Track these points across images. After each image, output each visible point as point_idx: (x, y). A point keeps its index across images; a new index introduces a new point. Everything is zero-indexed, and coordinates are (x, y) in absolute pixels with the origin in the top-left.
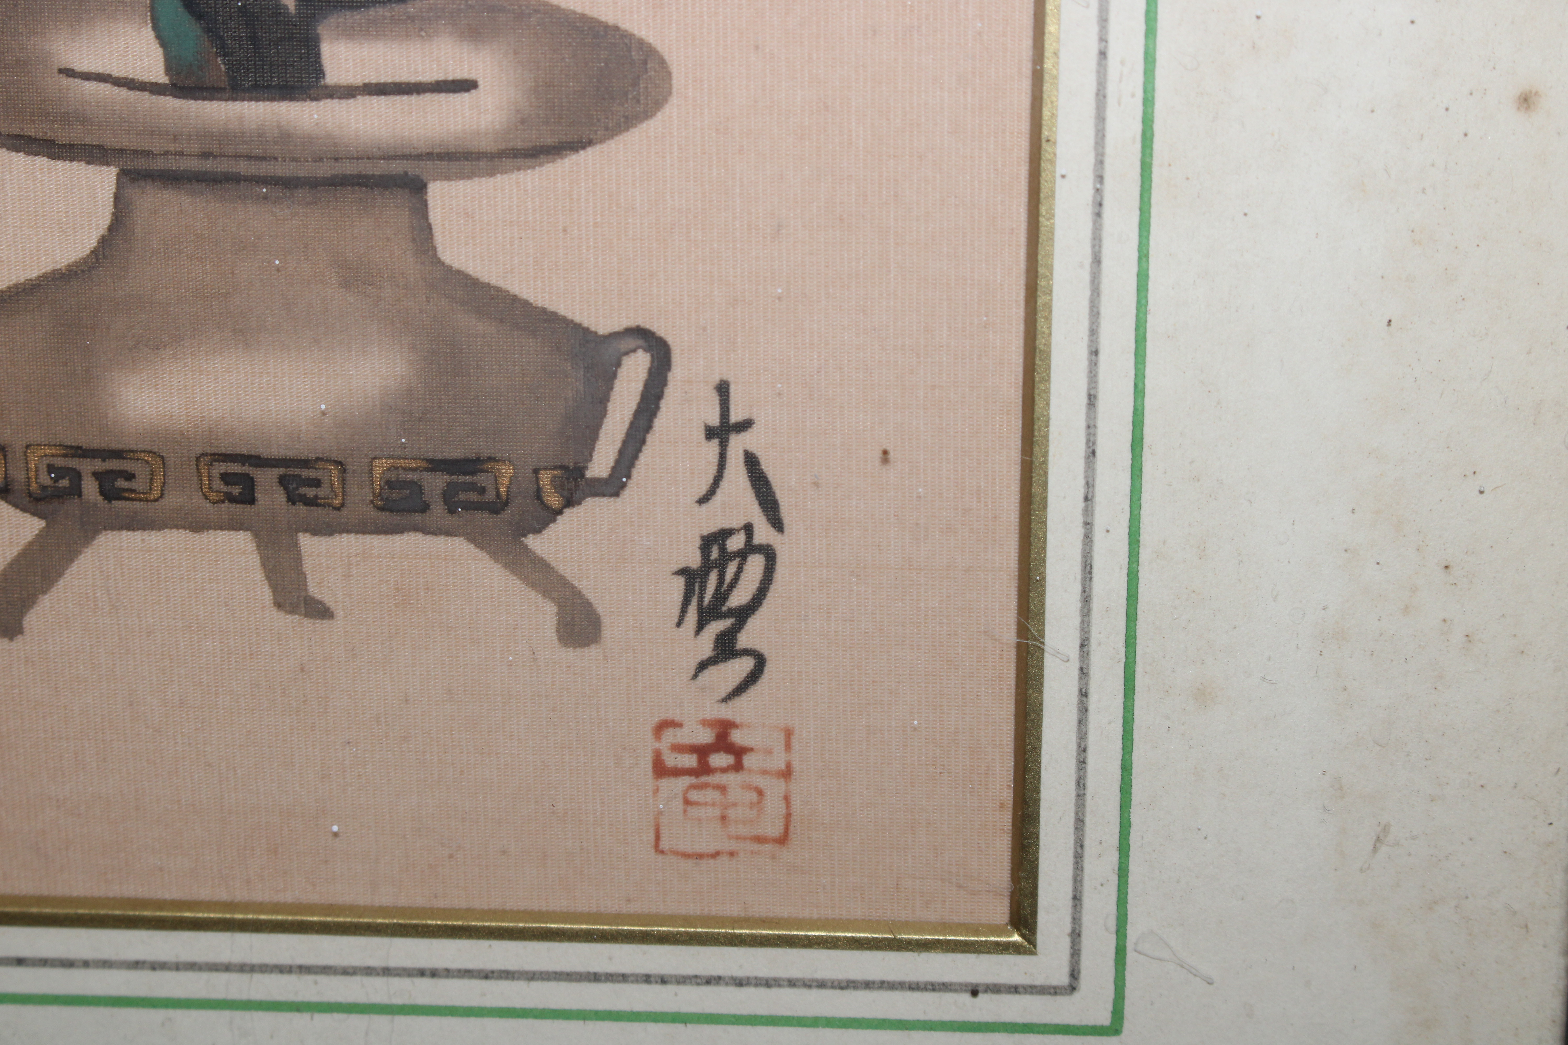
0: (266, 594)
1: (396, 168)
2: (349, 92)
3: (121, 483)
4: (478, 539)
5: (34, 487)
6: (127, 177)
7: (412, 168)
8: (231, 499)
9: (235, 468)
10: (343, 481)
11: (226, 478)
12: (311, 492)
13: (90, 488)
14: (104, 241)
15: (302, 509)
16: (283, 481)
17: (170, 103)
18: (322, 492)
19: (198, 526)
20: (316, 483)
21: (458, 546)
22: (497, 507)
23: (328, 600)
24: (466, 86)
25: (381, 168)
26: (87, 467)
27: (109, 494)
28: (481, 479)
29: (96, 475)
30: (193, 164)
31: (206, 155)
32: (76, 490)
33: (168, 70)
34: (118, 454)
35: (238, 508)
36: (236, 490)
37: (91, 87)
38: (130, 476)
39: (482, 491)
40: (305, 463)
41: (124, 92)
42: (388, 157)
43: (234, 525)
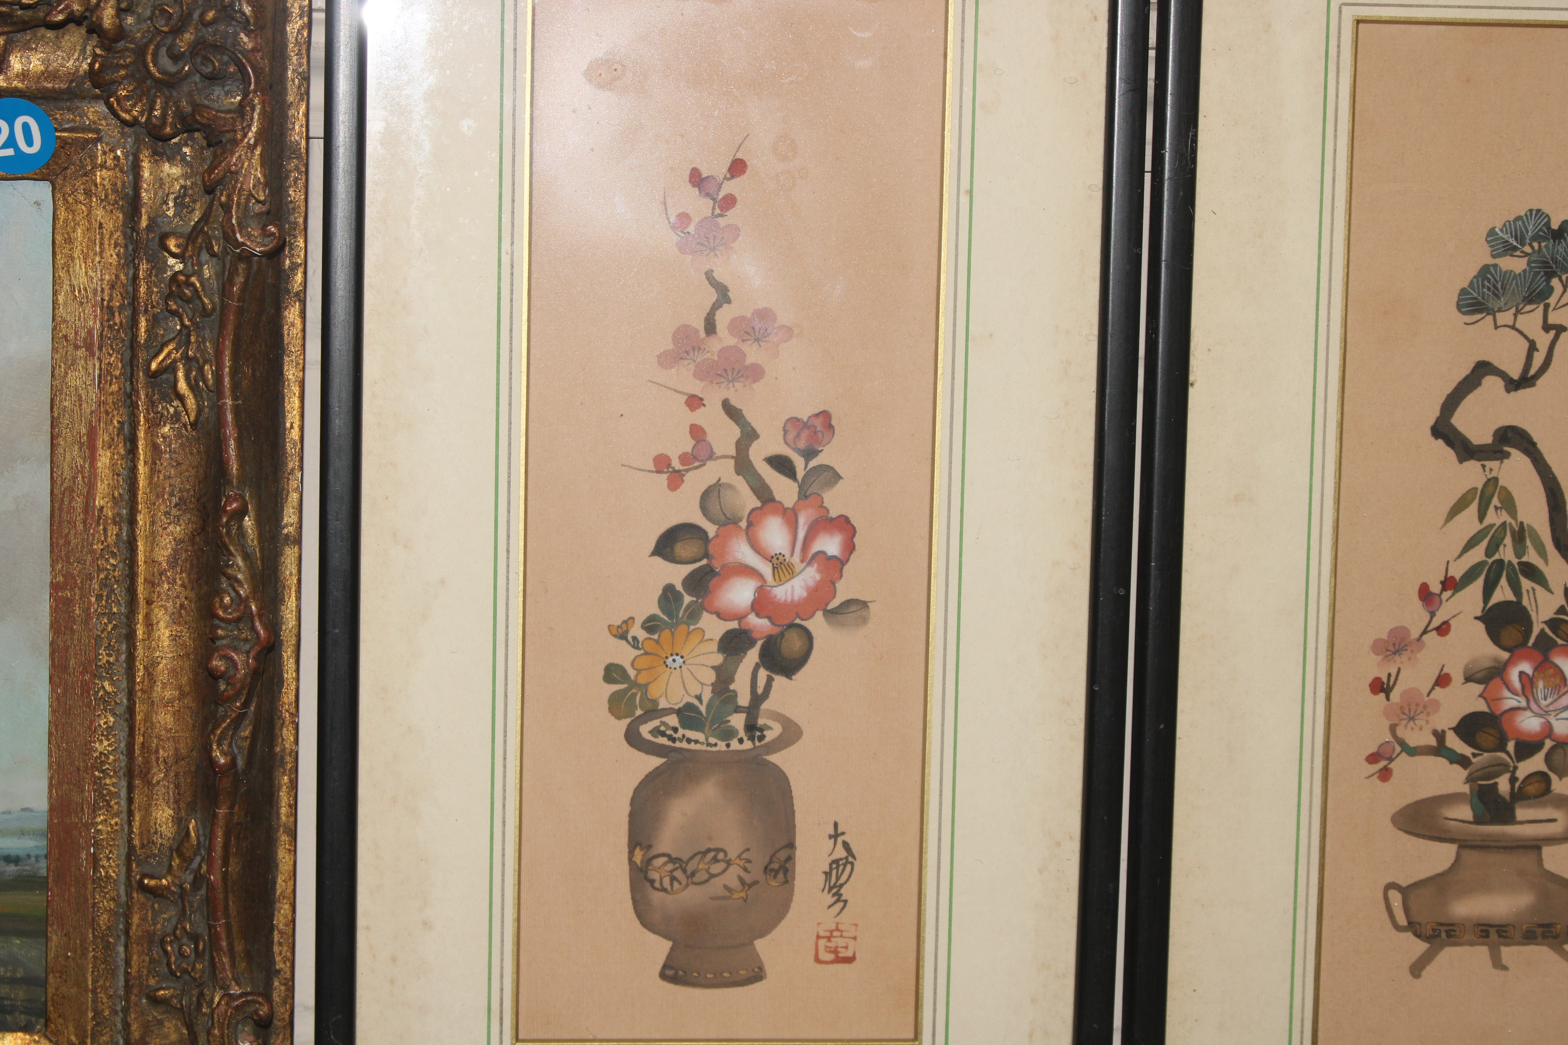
0: (1490, 963)
1: (1534, 843)
2: (1522, 823)
3: (1452, 933)
4: (1550, 946)
5: (1428, 935)
6: (1461, 847)
7: (1538, 843)
8: (1482, 937)
9: (1484, 928)
10: (1514, 931)
11: (1482, 931)
12: (1504, 934)
13: (1443, 935)
14: (1453, 865)
15: (1502, 939)
16: (1497, 931)
17: (1474, 827)
18: (1508, 934)
19: (1472, 944)
20: (1506, 932)
21: (1545, 949)
22: (1555, 937)
23: (1508, 965)
24: (1553, 820)
25: (1527, 843)
26: (1443, 929)
27: (1449, 936)
28: (1552, 929)
29: (1446, 931)
30: (1479, 843)
31: (1482, 840)
32: (1439, 935)
33: (1474, 817)
34: (1452, 925)
35: (1485, 939)
36: (1484, 934)
37: (1452, 822)
38: (1454, 931)
39: (1552, 932)
40: (1504, 926)
41: (1461, 824)
42: (1532, 840)
43: (1483, 944)
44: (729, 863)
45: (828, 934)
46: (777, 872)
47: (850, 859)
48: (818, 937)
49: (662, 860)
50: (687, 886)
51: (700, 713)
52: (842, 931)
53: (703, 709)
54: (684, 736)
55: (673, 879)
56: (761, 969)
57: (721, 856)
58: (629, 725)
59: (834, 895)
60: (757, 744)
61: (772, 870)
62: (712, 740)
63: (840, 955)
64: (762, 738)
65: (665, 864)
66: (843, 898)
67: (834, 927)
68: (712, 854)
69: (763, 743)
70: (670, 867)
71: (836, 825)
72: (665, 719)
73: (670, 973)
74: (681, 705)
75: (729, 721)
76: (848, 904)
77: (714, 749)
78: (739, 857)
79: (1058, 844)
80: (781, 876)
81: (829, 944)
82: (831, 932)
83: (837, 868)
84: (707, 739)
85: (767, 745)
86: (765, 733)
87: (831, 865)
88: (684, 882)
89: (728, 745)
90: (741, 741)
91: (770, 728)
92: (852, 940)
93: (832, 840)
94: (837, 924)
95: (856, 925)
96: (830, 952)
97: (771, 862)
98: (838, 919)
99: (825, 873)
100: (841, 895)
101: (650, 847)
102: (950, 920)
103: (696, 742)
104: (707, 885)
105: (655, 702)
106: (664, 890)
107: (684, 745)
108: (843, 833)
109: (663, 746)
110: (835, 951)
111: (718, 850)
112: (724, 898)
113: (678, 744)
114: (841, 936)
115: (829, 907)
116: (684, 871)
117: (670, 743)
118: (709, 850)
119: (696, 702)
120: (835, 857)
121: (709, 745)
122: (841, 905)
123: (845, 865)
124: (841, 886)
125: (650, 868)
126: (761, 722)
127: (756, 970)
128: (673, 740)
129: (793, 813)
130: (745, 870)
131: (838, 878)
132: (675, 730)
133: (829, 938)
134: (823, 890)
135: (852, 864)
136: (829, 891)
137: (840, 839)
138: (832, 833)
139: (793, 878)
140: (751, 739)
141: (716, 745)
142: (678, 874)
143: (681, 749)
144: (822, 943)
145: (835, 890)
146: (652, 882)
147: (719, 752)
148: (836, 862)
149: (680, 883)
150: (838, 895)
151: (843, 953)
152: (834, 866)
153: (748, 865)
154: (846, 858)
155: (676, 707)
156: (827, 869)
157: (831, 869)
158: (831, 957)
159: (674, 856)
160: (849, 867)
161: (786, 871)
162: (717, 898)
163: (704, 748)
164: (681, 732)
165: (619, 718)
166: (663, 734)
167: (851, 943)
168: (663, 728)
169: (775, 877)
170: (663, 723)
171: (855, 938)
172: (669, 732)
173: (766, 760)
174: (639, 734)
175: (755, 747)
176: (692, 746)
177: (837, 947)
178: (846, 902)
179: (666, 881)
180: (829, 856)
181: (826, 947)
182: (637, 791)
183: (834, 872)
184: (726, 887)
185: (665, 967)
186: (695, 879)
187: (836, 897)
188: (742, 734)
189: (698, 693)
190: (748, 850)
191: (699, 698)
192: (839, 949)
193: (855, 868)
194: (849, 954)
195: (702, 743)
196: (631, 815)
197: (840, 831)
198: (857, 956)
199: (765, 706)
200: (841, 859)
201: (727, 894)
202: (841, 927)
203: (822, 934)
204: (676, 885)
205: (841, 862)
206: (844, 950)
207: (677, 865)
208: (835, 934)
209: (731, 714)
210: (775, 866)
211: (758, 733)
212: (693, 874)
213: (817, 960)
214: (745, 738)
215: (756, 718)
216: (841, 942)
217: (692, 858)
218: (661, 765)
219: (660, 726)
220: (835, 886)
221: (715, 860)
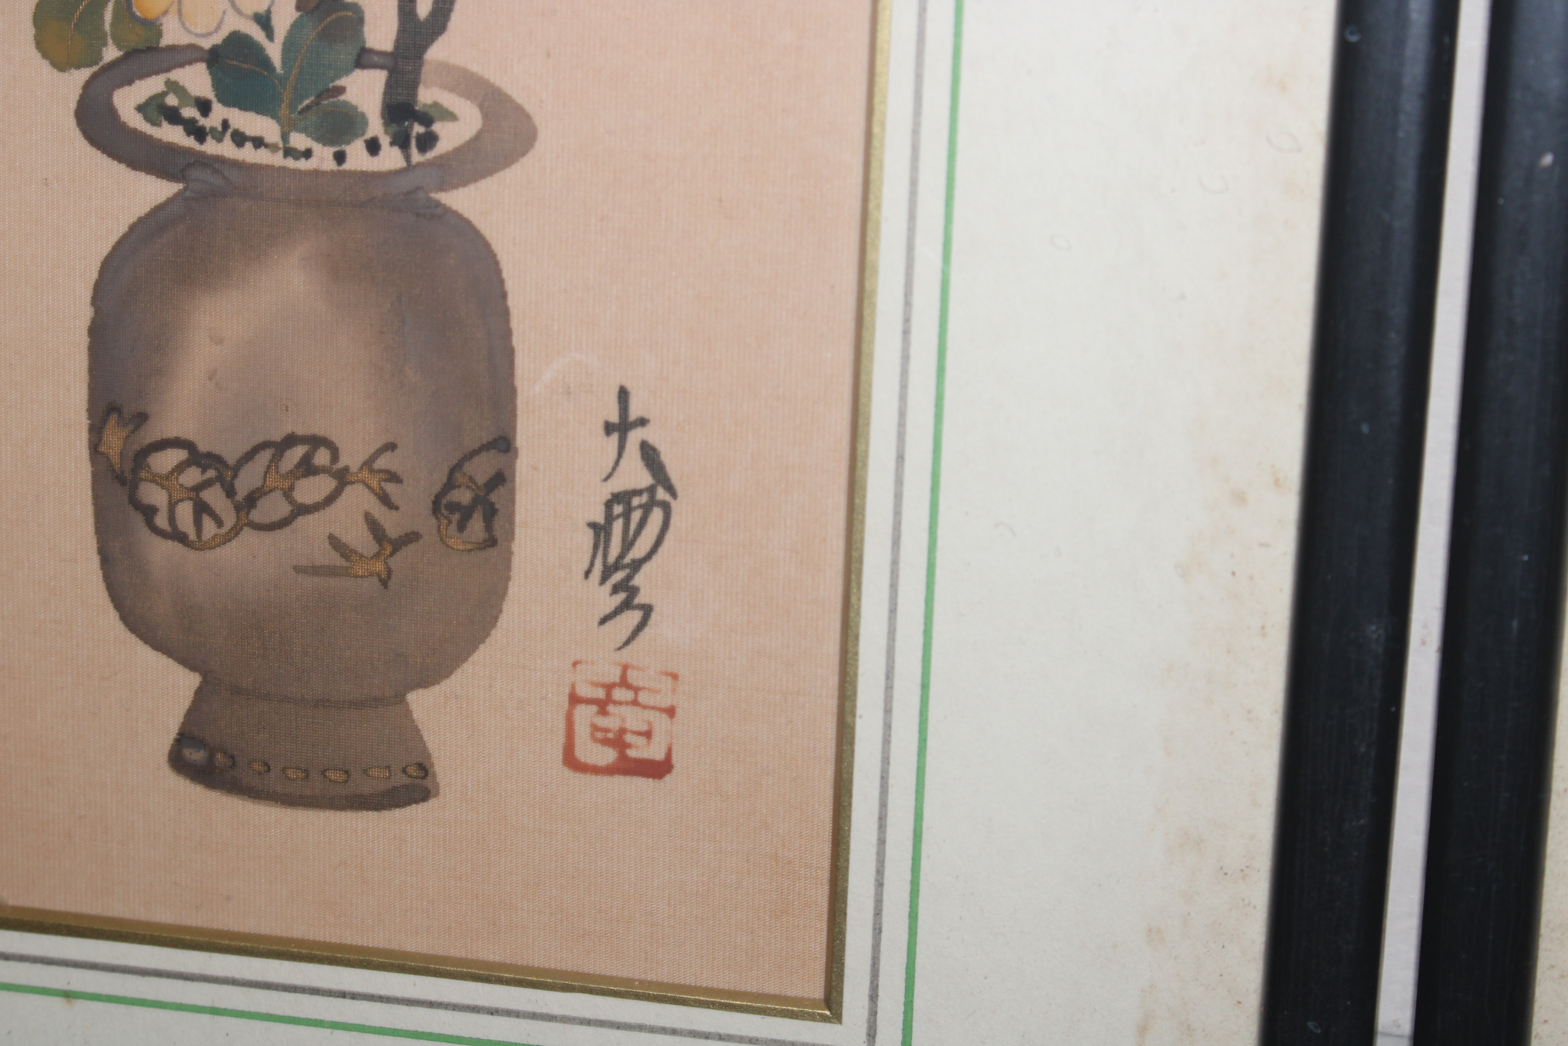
44: (343, 478)
45: (601, 694)
46: (466, 513)
47: (661, 494)
48: (575, 700)
49: (175, 456)
50: (236, 531)
51: (266, 63)
52: (636, 690)
53: (274, 52)
54: (225, 124)
55: (202, 509)
56: (424, 769)
57: (322, 457)
58: (87, 86)
59: (616, 589)
60: (416, 157)
61: (454, 507)
62: (299, 141)
63: (632, 753)
64: (428, 141)
65: (180, 468)
66: (641, 599)
67: (614, 675)
68: (298, 452)
69: (430, 155)
70: (192, 476)
71: (623, 395)
72: (179, 75)
73: (195, 755)
74: (217, 39)
75: (341, 90)
76: (654, 616)
77: (303, 164)
78: (368, 464)
79: (1240, 498)
80: (476, 526)
81: (602, 722)
82: (609, 688)
83: (627, 516)
84: (285, 137)
85: (442, 162)
86: (437, 127)
87: (609, 505)
88: (229, 520)
89: (340, 157)
90: (373, 147)
91: (449, 116)
92: (664, 716)
93: (615, 437)
94: (625, 668)
95: (675, 677)
96: (605, 742)
97: (450, 485)
98: (626, 655)
99: (593, 525)
100: (633, 591)
101: (142, 418)
102: (925, 687)
103: (258, 142)
104: (287, 530)
105: (153, 27)
106: (181, 538)
107: (227, 149)
108: (642, 422)
109: (172, 149)
110: (618, 742)
111: (316, 442)
112: (331, 571)
113: (210, 147)
114: (635, 703)
115: (604, 621)
116: (230, 492)
117: (190, 142)
118: (291, 440)
119: (257, 33)
120: (619, 484)
121: (289, 152)
122: (633, 617)
123: (647, 509)
124: (637, 565)
125: (143, 474)
126: (426, 96)
127: (412, 771)
128: (200, 134)
129: (510, 353)
130: (385, 500)
131: (628, 544)
132: (204, 107)
133: (602, 706)
134: (587, 574)
135: (666, 508)
136: (604, 580)
137: (635, 437)
138: (614, 418)
139: (510, 535)
140: (402, 142)
141: (308, 154)
142: (214, 497)
143: (220, 160)
144: (584, 715)
145: (619, 576)
146: (149, 512)
147: (316, 173)
148: (621, 497)
149: (220, 523)
150: (627, 588)
151: (640, 750)
152: (618, 509)
153: (390, 488)
154: (651, 490)
155: (207, 44)
156: (600, 519)
157: (610, 518)
158: (607, 756)
159: (203, 447)
160: (657, 515)
161: (490, 513)
162: (315, 570)
163: (277, 160)
164: (219, 112)
165: (61, 65)
166: (173, 116)
167: (660, 723)
168: (172, 100)
169: (461, 527)
170: (173, 87)
171: (671, 712)
172: (189, 112)
173: (438, 204)
174: (113, 113)
175: (410, 167)
176: (248, 154)
177: (623, 731)
178: (647, 610)
179: (185, 512)
180: (607, 479)
181: (595, 728)
182: (107, 265)
183: (618, 526)
184: (334, 542)
185: (184, 739)
186: (256, 516)
187: (621, 596)
188: (376, 127)
189: (262, 8)
190: (391, 447)
191: (264, 21)
192: (629, 738)
193: (674, 520)
194: (655, 752)
195: (273, 148)
196: (93, 331)
197: (634, 413)
198: (675, 759)
199: (436, 53)
200: (638, 492)
201: (339, 561)
202: (633, 677)
203: (584, 691)
204: (209, 526)
205: (636, 501)
206: (641, 741)
207: (211, 473)
208: (619, 694)
209: (347, 71)
210: (464, 496)
211: (418, 129)
212: (252, 500)
213: (571, 761)
214: (385, 141)
215: (414, 85)
216: (633, 719)
217: (249, 456)
218: (170, 201)
219: (164, 94)
220: (617, 566)
221: (307, 468)
